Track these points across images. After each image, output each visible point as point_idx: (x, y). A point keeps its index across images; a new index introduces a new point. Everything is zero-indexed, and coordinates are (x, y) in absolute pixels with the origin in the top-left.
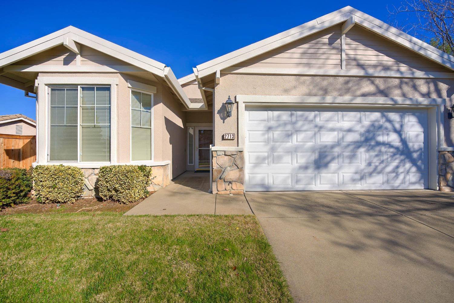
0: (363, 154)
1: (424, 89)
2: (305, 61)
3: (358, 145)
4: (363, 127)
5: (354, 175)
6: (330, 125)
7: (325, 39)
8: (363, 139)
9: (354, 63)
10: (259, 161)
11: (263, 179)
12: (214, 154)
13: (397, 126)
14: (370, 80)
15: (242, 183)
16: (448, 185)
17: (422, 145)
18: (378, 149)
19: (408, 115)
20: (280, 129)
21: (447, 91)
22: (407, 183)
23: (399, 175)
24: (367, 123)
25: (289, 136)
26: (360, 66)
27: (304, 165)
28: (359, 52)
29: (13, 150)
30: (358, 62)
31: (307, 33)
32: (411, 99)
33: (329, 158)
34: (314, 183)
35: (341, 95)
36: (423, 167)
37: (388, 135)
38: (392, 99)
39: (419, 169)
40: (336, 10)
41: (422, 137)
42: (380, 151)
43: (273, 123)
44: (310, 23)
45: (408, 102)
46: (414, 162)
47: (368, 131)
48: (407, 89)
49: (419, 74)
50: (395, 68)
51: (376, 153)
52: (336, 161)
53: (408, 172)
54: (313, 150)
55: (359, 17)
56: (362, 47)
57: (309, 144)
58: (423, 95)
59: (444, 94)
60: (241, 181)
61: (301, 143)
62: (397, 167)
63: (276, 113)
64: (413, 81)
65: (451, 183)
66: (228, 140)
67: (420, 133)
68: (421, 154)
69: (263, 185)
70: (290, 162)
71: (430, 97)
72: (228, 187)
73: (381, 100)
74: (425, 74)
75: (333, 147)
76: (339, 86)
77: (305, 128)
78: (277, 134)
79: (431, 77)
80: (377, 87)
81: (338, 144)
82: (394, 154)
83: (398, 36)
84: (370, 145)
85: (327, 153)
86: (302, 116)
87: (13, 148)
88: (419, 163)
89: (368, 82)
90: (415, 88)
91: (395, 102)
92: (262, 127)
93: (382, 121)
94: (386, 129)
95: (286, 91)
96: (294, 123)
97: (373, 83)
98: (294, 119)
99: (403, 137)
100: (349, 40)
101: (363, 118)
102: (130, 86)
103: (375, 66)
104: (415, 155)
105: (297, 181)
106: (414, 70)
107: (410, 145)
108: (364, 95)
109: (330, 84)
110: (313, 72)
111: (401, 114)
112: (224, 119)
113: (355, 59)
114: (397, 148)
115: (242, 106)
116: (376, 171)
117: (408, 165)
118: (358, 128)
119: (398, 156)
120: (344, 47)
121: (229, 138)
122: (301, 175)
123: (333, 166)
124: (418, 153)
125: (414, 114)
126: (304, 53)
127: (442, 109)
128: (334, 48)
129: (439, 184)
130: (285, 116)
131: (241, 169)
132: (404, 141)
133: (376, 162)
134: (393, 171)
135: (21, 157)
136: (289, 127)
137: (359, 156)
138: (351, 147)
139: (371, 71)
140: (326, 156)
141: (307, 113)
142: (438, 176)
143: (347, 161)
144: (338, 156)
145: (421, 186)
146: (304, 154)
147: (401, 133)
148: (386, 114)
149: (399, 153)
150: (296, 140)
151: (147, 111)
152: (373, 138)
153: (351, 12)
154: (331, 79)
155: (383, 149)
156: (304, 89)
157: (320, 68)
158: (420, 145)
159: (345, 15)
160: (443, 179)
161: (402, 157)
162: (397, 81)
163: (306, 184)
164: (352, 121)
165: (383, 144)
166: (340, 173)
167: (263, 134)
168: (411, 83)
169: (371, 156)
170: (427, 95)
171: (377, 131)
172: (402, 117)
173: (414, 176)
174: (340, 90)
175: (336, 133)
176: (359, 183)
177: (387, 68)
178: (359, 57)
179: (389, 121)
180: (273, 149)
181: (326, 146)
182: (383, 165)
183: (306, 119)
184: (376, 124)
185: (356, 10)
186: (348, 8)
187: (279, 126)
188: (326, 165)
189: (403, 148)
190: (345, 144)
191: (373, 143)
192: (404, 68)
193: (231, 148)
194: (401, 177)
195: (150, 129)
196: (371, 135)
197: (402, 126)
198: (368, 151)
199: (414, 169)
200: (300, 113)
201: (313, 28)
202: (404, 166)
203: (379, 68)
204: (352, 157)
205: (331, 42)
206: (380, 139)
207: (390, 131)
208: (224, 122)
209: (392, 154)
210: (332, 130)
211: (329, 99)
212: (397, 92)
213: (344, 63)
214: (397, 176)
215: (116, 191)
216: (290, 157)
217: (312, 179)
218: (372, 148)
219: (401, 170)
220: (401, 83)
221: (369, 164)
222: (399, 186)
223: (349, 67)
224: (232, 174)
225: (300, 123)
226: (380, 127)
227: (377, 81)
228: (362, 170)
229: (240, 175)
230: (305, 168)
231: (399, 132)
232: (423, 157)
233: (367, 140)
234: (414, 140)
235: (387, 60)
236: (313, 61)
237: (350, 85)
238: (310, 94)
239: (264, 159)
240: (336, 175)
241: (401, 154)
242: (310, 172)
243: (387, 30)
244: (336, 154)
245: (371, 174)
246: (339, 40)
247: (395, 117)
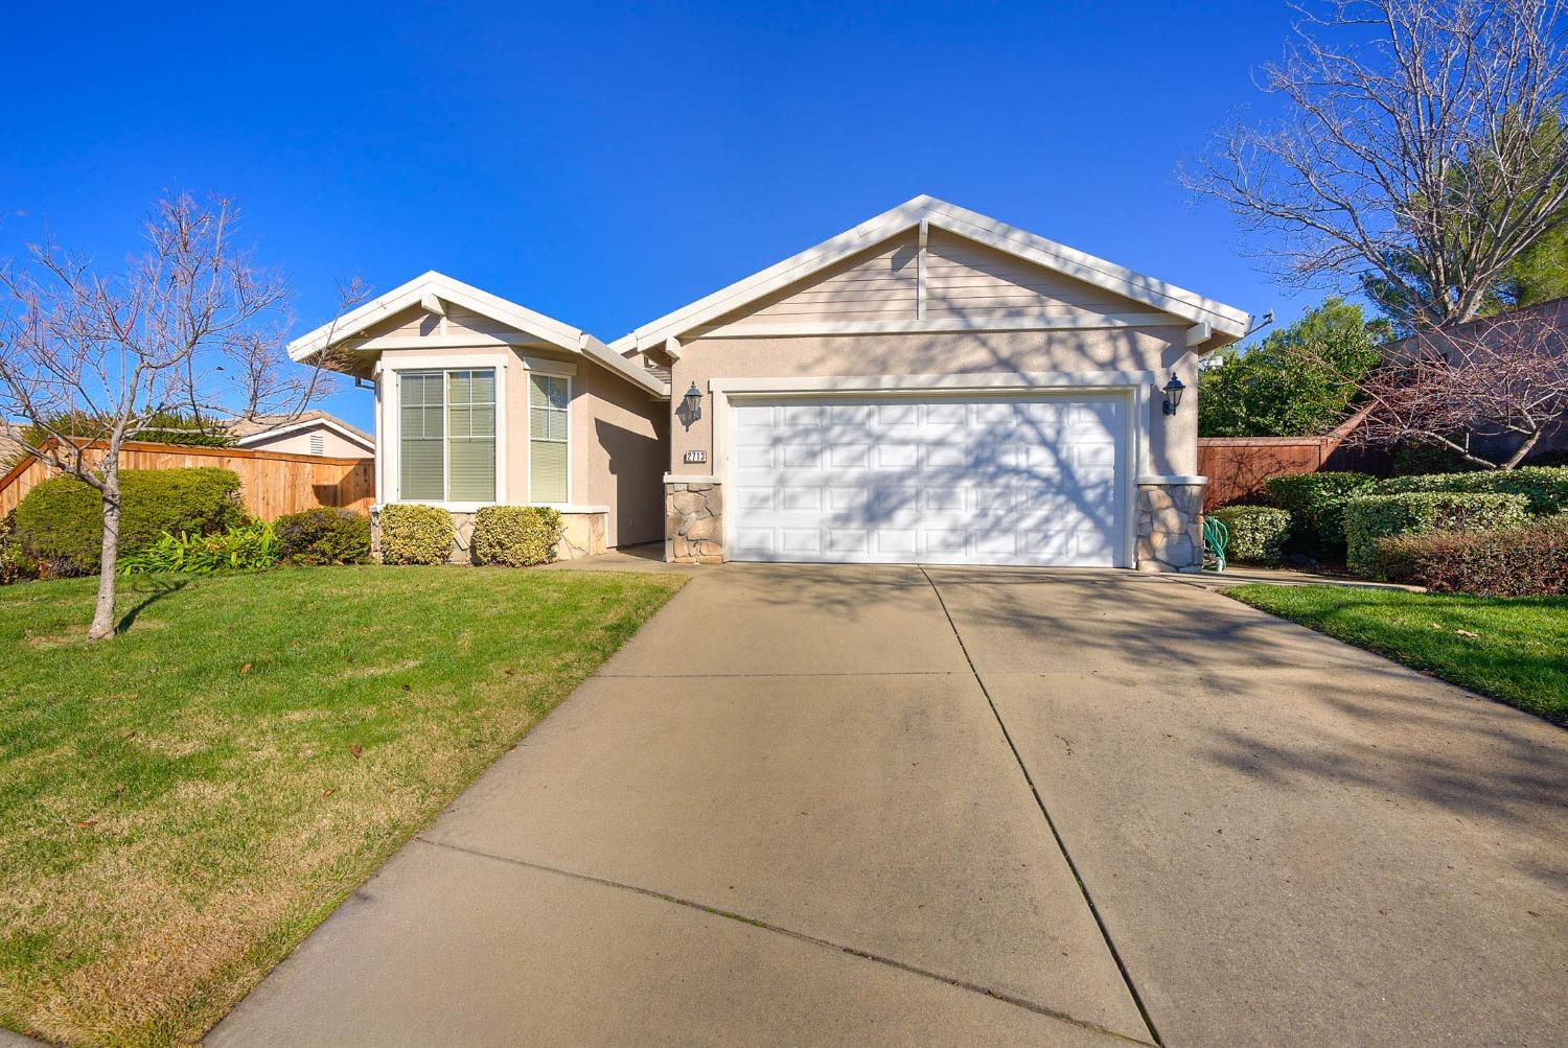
0: (968, 495)
1: (1103, 352)
2: (838, 307)
3: (957, 473)
4: (969, 435)
5: (947, 533)
6: (898, 432)
7: (885, 261)
8: (970, 460)
9: (944, 306)
10: (758, 504)
11: (764, 539)
12: (669, 489)
13: (1049, 433)
14: (977, 339)
15: (718, 543)
16: (1154, 559)
17: (1110, 473)
18: (1002, 481)
19: (1078, 408)
20: (797, 441)
21: (1162, 354)
22: (1073, 554)
23: (1051, 537)
24: (977, 426)
25: (813, 455)
26: (957, 311)
27: (843, 512)
28: (955, 282)
29: (325, 487)
30: (950, 304)
31: (834, 259)
32: (1068, 375)
33: (894, 501)
34: (865, 549)
35: (914, 372)
36: (1110, 520)
37: (1027, 452)
38: (1024, 377)
39: (1099, 524)
40: (893, 207)
41: (1109, 454)
42: (1007, 486)
43: (784, 430)
44: (841, 239)
45: (1062, 382)
46: (1087, 510)
47: (981, 444)
48: (1061, 353)
49: (1090, 319)
50: (1036, 310)
51: (998, 490)
52: (913, 505)
53: (1072, 532)
54: (862, 483)
55: (943, 215)
56: (963, 271)
57: (854, 472)
58: (1101, 366)
59: (1154, 361)
60: (716, 540)
61: (840, 469)
62: (1047, 520)
63: (791, 410)
64: (1077, 336)
65: (1161, 555)
66: (694, 462)
67: (1104, 446)
68: (1104, 495)
69: (760, 552)
70: (818, 505)
71: (1116, 369)
72: (694, 551)
73: (999, 380)
74: (1104, 320)
75: (902, 477)
76: (911, 356)
77: (847, 438)
78: (791, 451)
79: (1120, 323)
80: (994, 352)
81: (914, 471)
82: (1042, 493)
83: (1030, 244)
84: (985, 473)
85: (891, 489)
86: (841, 415)
87: (326, 483)
88: (1101, 512)
89: (975, 344)
90: (1081, 349)
91: (1031, 383)
92: (763, 439)
93: (1014, 423)
94: (1022, 439)
95: (804, 369)
96: (826, 430)
97: (984, 343)
98: (826, 421)
99: (1063, 455)
100: (933, 259)
101: (973, 419)
102: (527, 367)
103: (988, 311)
104: (1090, 495)
105: (832, 544)
106: (1081, 311)
107: (1080, 473)
108: (963, 371)
109: (892, 352)
110: (856, 328)
111: (1060, 406)
112: (687, 423)
113: (944, 299)
114: (1048, 480)
115: (721, 400)
116: (997, 527)
117: (1073, 516)
118: (958, 437)
119: (1049, 497)
120: (924, 274)
121: (696, 460)
122: (838, 534)
123: (903, 516)
124: (1099, 490)
125: (1089, 407)
126: (837, 292)
127: (1145, 393)
128: (900, 279)
129: (1136, 554)
130: (806, 415)
131: (715, 516)
132: (1064, 466)
133: (996, 508)
134: (1037, 528)
135: (339, 500)
136: (814, 438)
137: (963, 497)
138: (943, 479)
139: (978, 321)
140: (888, 496)
141: (851, 409)
142: (1134, 540)
143: (933, 505)
144: (917, 496)
145: (1105, 561)
146: (845, 490)
147: (1059, 446)
148: (1023, 406)
149: (1053, 490)
150: (829, 463)
151: (560, 411)
152: (990, 460)
153: (926, 208)
154: (894, 340)
155: (1014, 481)
156: (836, 363)
157: (870, 319)
158: (1102, 473)
159: (909, 214)
160: (1144, 545)
161: (1061, 499)
162: (1039, 339)
163: (849, 551)
164: (948, 423)
165: (1016, 471)
166: (921, 526)
167: (766, 452)
168: (1072, 342)
169: (985, 497)
170: (1112, 364)
171: (1001, 443)
172: (1059, 413)
173: (1088, 538)
174: (913, 362)
175: (911, 449)
176: (963, 550)
177: (1015, 312)
178: (953, 293)
179: (1031, 422)
180: (782, 481)
181: (887, 477)
182: (1014, 515)
183: (849, 422)
184: (1001, 429)
185: (937, 201)
186: (920, 200)
187: (795, 435)
188: (888, 515)
189: (1062, 480)
190: (928, 469)
191: (991, 469)
192: (1055, 308)
193: (698, 478)
194: (1056, 542)
195: (566, 443)
196: (987, 453)
197: (1059, 432)
198: (978, 485)
199: (1087, 525)
200: (837, 409)
201: (846, 246)
202: (1062, 517)
203: (1000, 313)
204: (944, 499)
205: (898, 264)
206: (1010, 460)
207: (1030, 443)
208: (687, 430)
209: (1035, 493)
210: (903, 442)
211: (887, 381)
212: (1040, 360)
213: (922, 307)
214: (1047, 538)
215: (501, 545)
216: (818, 496)
217: (860, 540)
218: (993, 477)
219: (1055, 526)
220: (1050, 341)
221: (983, 514)
222: (1050, 561)
223: (933, 313)
224: (699, 527)
225: (837, 430)
226: (1008, 436)
227: (996, 341)
228: (965, 527)
229: (715, 529)
230: (843, 519)
231: (1053, 447)
232: (1111, 499)
233: (978, 463)
234: (1087, 461)
235: (1017, 294)
236: (857, 307)
237: (936, 351)
238: (848, 373)
239: (765, 500)
240: (913, 533)
241: (1057, 493)
242: (854, 528)
243: (1004, 236)
244: (913, 491)
245: (985, 534)
246: (914, 260)
247: (1041, 412)
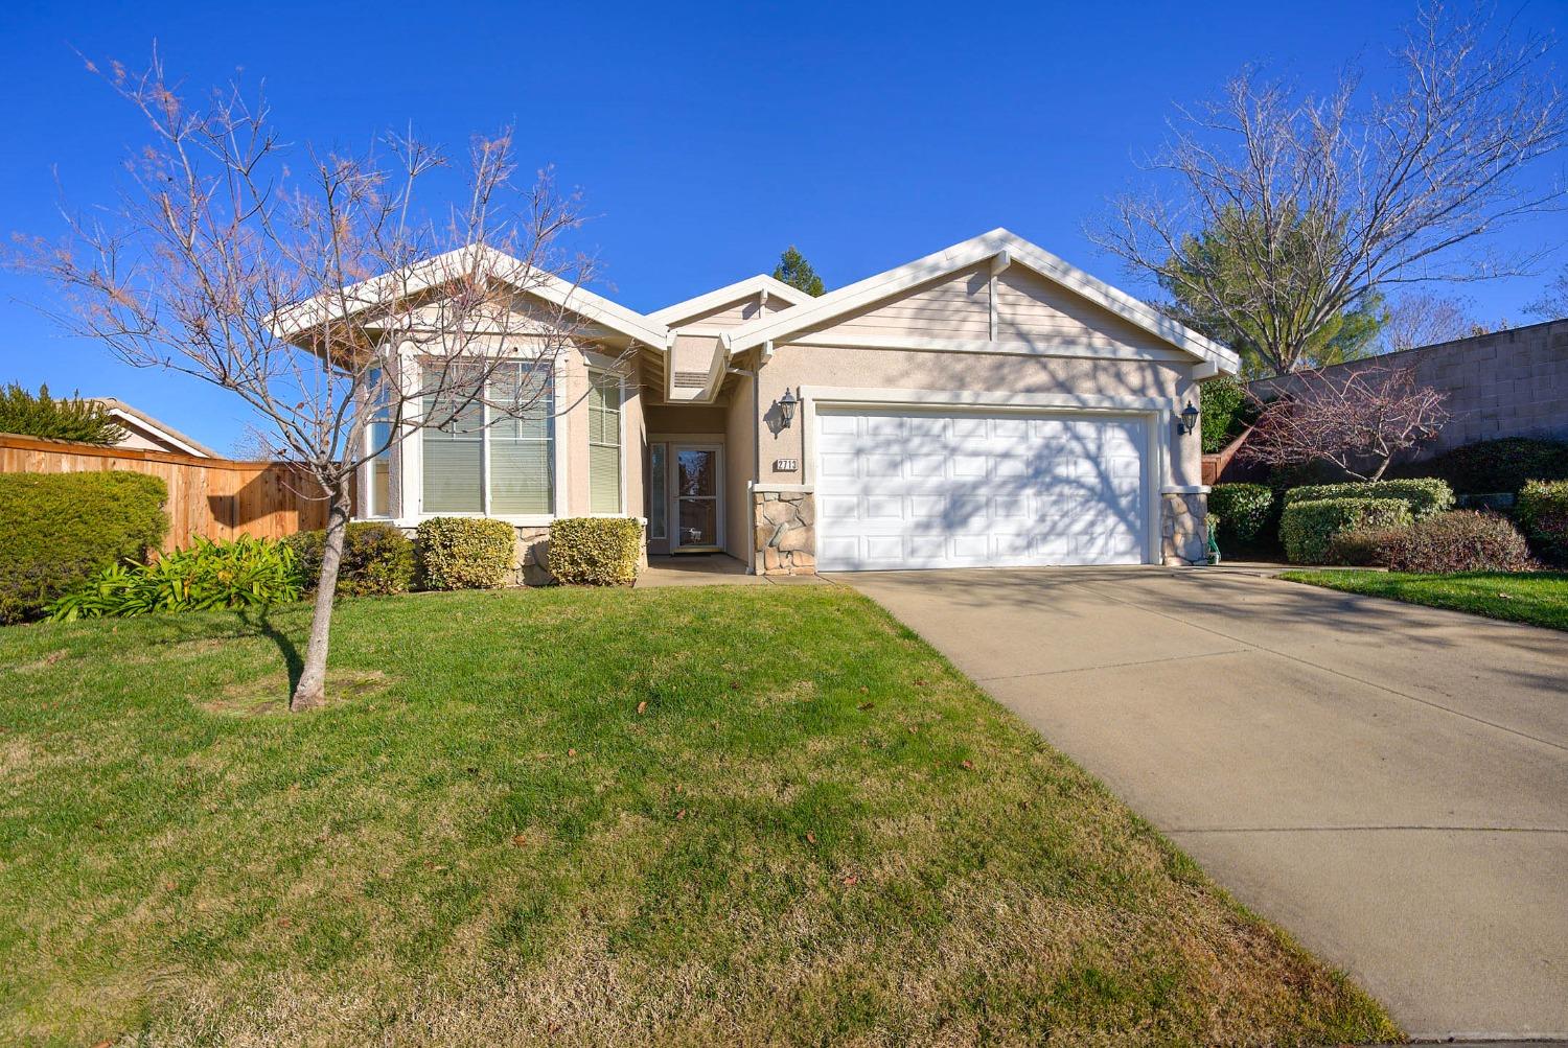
0: (1030, 500)
1: (1134, 379)
2: (921, 324)
3: (1021, 482)
4: (1030, 448)
5: (1014, 538)
6: (971, 444)
7: (961, 284)
8: (1031, 471)
9: (1011, 330)
10: (844, 513)
11: (850, 547)
12: (759, 498)
13: (1092, 447)
14: (1039, 362)
15: (812, 553)
16: (1177, 555)
17: (1137, 483)
18: (1057, 490)
19: (1113, 427)
20: (880, 451)
21: (1176, 385)
22: (1111, 553)
23: (1095, 539)
24: (1037, 441)
25: (894, 465)
26: (1023, 336)
27: (925, 519)
28: (1021, 310)
29: (221, 498)
30: (1017, 329)
31: (925, 278)
32: (1111, 398)
33: (968, 508)
34: (943, 553)
35: (988, 389)
36: (1138, 523)
37: (1075, 463)
38: (1078, 399)
39: (1131, 527)
40: (975, 236)
41: (1136, 467)
42: (1061, 495)
43: (867, 441)
44: (930, 260)
45: (1106, 404)
46: (1122, 515)
47: (1039, 457)
48: (1104, 379)
49: (1126, 351)
50: (1084, 340)
51: (1054, 498)
52: (984, 512)
53: (1111, 533)
54: (940, 492)
55: (1019, 250)
56: (1025, 300)
57: (934, 481)
58: (1134, 392)
59: (1171, 389)
60: (809, 550)
61: (920, 479)
62: (1092, 524)
63: (873, 420)
64: (1115, 365)
65: (1181, 552)
66: (782, 471)
67: (1133, 460)
68: (1133, 502)
69: (847, 561)
70: (900, 513)
71: (1145, 395)
72: (786, 562)
73: (1058, 400)
74: (1137, 353)
75: (976, 486)
76: (985, 374)
77: (925, 450)
78: (874, 461)
79: (1147, 357)
80: (1053, 375)
81: (985, 481)
82: (1087, 501)
83: (1087, 283)
84: (1043, 483)
85: (965, 498)
86: (919, 427)
87: (221, 494)
88: (1131, 517)
89: (1038, 366)
90: (1119, 377)
91: (1084, 404)
92: (846, 448)
93: (1064, 438)
94: (1072, 452)
95: (890, 381)
96: (906, 441)
97: (1045, 367)
98: (905, 433)
99: (1103, 467)
100: (1002, 287)
101: (1032, 432)
102: (588, 362)
103: (1048, 338)
104: (1124, 502)
105: (913, 552)
106: (1118, 344)
107: (1115, 482)
108: (1029, 390)
109: (970, 369)
110: (938, 345)
111: (1099, 424)
112: (776, 431)
113: (1012, 324)
114: (1091, 489)
115: (810, 407)
116: (1053, 532)
117: (1112, 520)
118: (1021, 450)
119: (1093, 503)
120: (995, 300)
121: (787, 468)
122: (919, 541)
123: (977, 522)
124: (1130, 498)
125: (1121, 426)
126: (922, 309)
127: (1167, 416)
128: (975, 303)
129: (1163, 553)
130: (887, 425)
131: (808, 526)
132: (1103, 477)
133: (1054, 514)
134: (1084, 532)
135: (237, 518)
136: (895, 449)
137: (1026, 503)
138: (1010, 487)
139: (1041, 347)
140: (963, 505)
141: (927, 422)
142: (1160, 540)
143: (1001, 512)
144: (987, 504)
145: (1136, 559)
146: (925, 498)
147: (1099, 460)
148: (1071, 423)
149: (1096, 498)
150: (910, 472)
151: (611, 412)
152: (1048, 471)
153: (1004, 240)
154: (971, 359)
155: (1067, 490)
156: (921, 377)
157: (950, 337)
158: (1132, 483)
159: (988, 244)
160: (1169, 544)
161: (1102, 505)
162: (1087, 365)
163: (930, 557)
164: (1011, 437)
165: (1068, 481)
166: (992, 532)
167: (850, 461)
168: (1112, 370)
169: (1044, 504)
170: (1140, 391)
171: (1056, 456)
172: (1099, 432)
173: (1121, 540)
174: (986, 380)
175: (982, 459)
176: (1026, 553)
177: (1070, 342)
178: (1019, 319)
179: (1077, 438)
180: (866, 491)
181: (963, 485)
182: (1066, 520)
183: (926, 434)
184: (1054, 443)
185: (1013, 236)
186: (998, 233)
187: (877, 446)
188: (964, 521)
189: (1103, 489)
190: (997, 480)
191: (1048, 479)
192: (1099, 339)
193: (790, 486)
194: (1100, 542)
195: (618, 448)
196: (1044, 465)
197: (1099, 448)
198: (1039, 494)
199: (1122, 527)
200: (916, 421)
201: (935, 268)
202: (1104, 521)
203: (1057, 341)
204: (1011, 505)
205: (973, 288)
206: (1062, 471)
207: (1078, 457)
208: (776, 438)
209: (1082, 500)
210: (975, 454)
211: (967, 397)
212: (1088, 384)
213: (995, 330)
214: (1092, 540)
216: (899, 505)
217: (939, 546)
218: (1049, 487)
219: (1099, 529)
220: (1096, 368)
221: (1042, 519)
222: (1095, 560)
223: (1002, 336)
224: (792, 537)
225: (916, 441)
226: (1061, 450)
227: (1054, 365)
228: (1029, 531)
229: (807, 540)
230: (925, 526)
231: (1095, 460)
232: (1138, 506)
233: (1038, 473)
234: (1121, 473)
235: (1071, 326)
236: (938, 326)
237: (1006, 371)
238: (932, 387)
239: (850, 509)
240: (984, 538)
241: (1099, 501)
242: (935, 535)
243: (1065, 273)
244: (983, 499)
245: (1045, 537)
246: (987, 286)
247: (1085, 429)
